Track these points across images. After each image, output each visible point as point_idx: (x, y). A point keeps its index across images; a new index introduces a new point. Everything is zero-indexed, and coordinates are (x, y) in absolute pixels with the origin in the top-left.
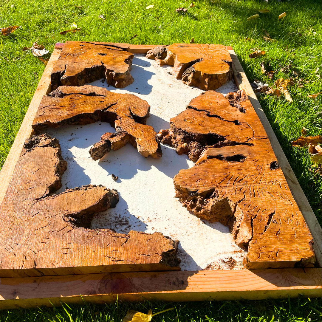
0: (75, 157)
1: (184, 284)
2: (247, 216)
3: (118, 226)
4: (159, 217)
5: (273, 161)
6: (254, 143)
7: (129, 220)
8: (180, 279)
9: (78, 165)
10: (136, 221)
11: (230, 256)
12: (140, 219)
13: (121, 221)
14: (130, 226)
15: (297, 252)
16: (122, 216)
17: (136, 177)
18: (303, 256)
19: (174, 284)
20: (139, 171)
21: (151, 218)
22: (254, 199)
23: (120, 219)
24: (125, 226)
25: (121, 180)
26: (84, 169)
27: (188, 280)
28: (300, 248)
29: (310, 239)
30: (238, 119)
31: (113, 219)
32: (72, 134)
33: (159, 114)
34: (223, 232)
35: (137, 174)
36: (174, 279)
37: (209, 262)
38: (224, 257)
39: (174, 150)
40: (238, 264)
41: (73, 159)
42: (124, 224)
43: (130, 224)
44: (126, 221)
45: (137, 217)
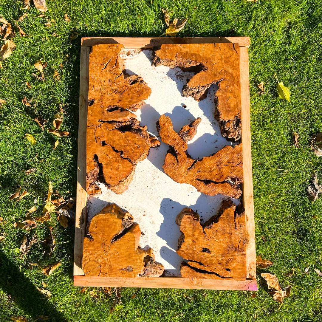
0: (210, 125)
1: (152, 41)
2: (117, 67)
3: (181, 74)
4: (160, 79)
5: (90, 107)
6: (98, 122)
7: (176, 78)
8: (153, 43)
9: (208, 118)
10: (172, 77)
11: (128, 57)
12: (170, 78)
13: (180, 77)
14: (175, 74)
15: (99, 48)
16: (180, 80)
17: (172, 108)
18: (97, 46)
19: (156, 41)
20: (171, 113)
21: (164, 79)
22: (110, 78)
23: (180, 79)
24: (178, 74)
25: (181, 106)
26: (203, 114)
27: (150, 42)
28: (97, 50)
29: (91, 55)
30: (101, 147)
31: (184, 79)
32: (216, 147)
33: (156, 171)
34: (129, 70)
35: (172, 110)
36: (156, 43)
37: (139, 54)
38: (131, 57)
39: (148, 131)
40: (126, 53)
41: (212, 123)
42: (179, 75)
43: (175, 76)
44: (177, 77)
45: (172, 80)
